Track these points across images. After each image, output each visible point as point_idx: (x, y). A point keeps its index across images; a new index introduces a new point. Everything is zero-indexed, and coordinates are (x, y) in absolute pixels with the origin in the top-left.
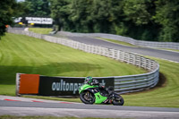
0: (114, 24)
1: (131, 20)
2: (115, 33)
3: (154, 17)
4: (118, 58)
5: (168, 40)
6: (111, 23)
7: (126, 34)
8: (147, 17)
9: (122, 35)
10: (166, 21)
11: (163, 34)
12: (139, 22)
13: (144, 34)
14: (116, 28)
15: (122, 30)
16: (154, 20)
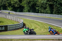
0: (8, 7)
1: (14, 5)
2: (8, 10)
3: (21, 4)
4: (9, 18)
5: (26, 12)
6: (7, 7)
8: (19, 4)
9: (11, 10)
10: (26, 5)
11: (25, 10)
12: (16, 6)
13: (18, 10)
14: (9, 8)
15: (10, 9)
16: (22, 5)
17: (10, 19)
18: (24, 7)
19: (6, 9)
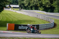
0: (39, 7)
1: (45, 6)
2: (40, 10)
3: (52, 5)
5: (57, 12)
7: (43, 10)
8: (50, 5)
10: (56, 6)
11: (56, 10)
12: (47, 6)
13: (49, 10)
15: (42, 9)
16: (52, 6)
17: (41, 19)
18: (55, 8)
19: (37, 9)
